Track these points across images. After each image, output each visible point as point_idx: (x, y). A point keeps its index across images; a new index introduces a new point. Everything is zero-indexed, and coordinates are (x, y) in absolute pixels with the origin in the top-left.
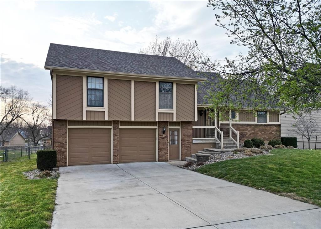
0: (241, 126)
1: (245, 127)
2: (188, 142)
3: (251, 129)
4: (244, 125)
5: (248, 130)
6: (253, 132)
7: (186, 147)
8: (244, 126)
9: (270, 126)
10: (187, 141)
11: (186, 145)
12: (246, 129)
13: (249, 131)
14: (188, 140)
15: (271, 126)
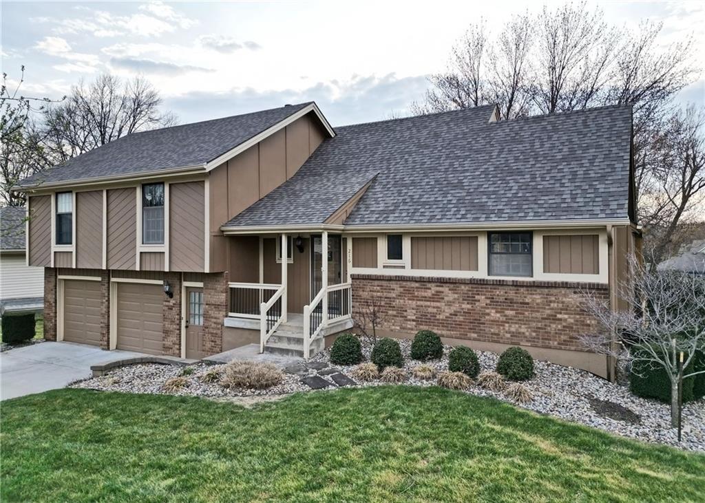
0: (417, 285)
1: (434, 288)
2: (215, 323)
3: (456, 296)
4: (429, 282)
5: (446, 298)
6: (464, 306)
7: (212, 333)
8: (429, 285)
9: (546, 291)
10: (215, 320)
11: (212, 328)
12: (437, 297)
13: (449, 304)
14: (216, 318)
15: (554, 291)
